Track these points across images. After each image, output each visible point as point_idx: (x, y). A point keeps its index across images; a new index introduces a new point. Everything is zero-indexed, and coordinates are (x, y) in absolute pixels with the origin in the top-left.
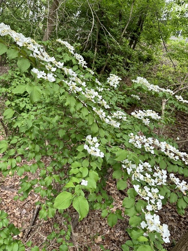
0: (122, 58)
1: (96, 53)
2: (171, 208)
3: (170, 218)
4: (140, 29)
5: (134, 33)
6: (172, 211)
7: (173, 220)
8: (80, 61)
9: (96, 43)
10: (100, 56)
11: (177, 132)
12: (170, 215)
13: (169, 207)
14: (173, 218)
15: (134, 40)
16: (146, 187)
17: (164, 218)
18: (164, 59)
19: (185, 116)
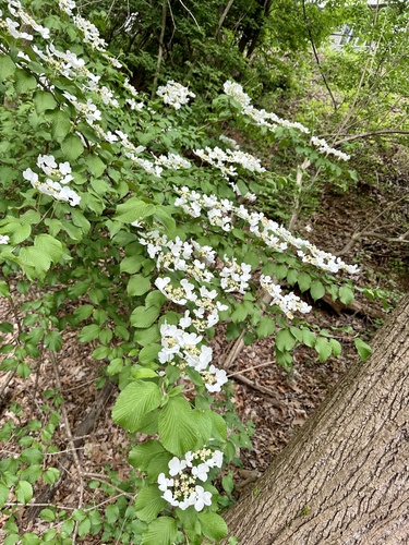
0: (220, 73)
1: (160, 57)
2: (301, 391)
3: (298, 411)
4: (263, 12)
5: (248, 19)
6: (304, 398)
7: (302, 415)
8: (87, 33)
9: (162, 35)
10: (170, 68)
11: (329, 242)
12: (298, 404)
13: (298, 391)
14: (303, 411)
15: (251, 37)
16: (184, 282)
17: (284, 412)
18: (317, 88)
19: (347, 208)
